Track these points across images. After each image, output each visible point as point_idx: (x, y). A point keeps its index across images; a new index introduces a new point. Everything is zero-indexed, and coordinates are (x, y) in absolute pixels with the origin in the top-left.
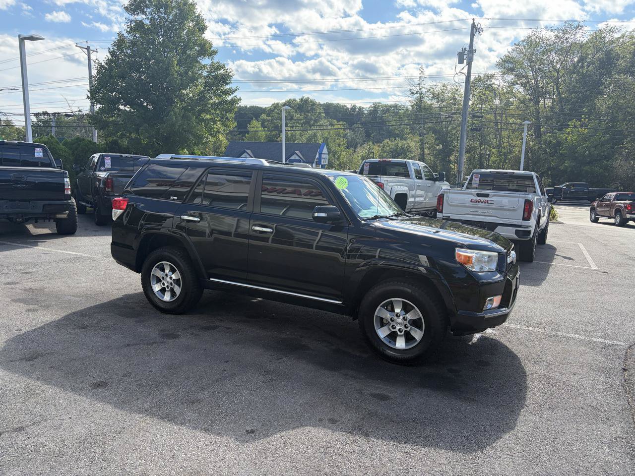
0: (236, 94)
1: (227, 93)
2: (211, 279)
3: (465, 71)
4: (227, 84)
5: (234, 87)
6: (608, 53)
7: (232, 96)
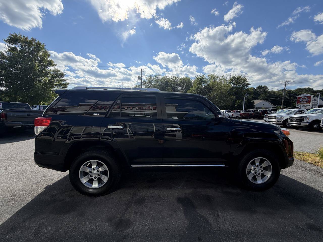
0: (67, 81)
1: (62, 80)
2: (132, 166)
3: (140, 81)
4: (62, 77)
5: (66, 79)
6: (167, 81)
7: (65, 82)
